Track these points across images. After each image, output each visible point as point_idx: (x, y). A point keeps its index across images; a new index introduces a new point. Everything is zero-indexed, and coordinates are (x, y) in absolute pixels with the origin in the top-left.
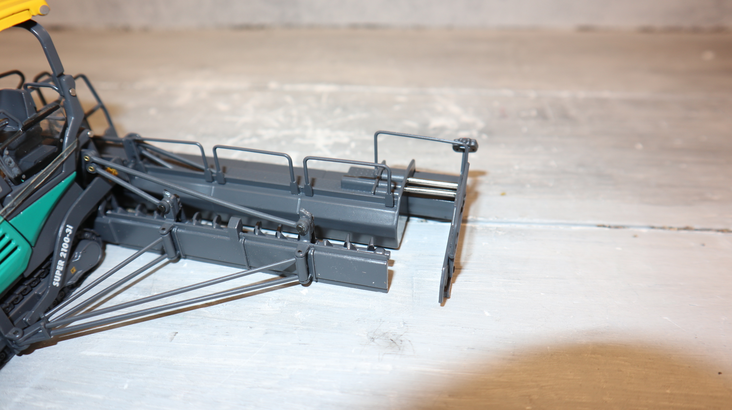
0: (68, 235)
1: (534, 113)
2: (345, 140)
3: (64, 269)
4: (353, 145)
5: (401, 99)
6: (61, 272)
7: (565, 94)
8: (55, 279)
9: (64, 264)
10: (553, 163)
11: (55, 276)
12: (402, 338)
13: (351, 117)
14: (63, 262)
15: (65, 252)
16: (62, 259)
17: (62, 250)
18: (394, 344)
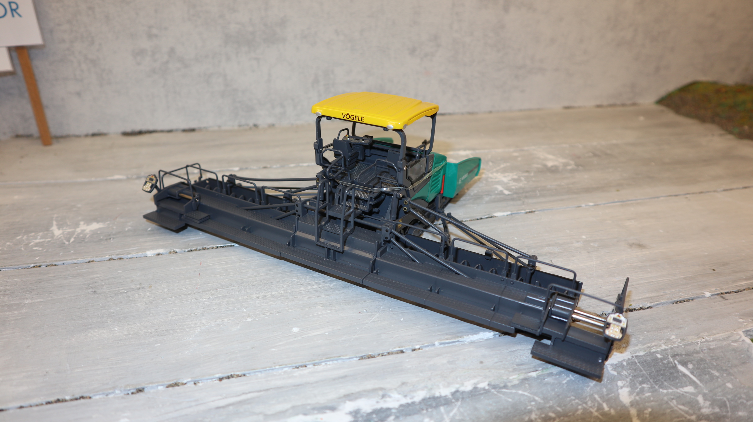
1: (591, 154)
2: (516, 177)
4: (523, 178)
5: (515, 154)
10: (625, 175)
12: (641, 243)
13: (502, 166)
18: (640, 246)
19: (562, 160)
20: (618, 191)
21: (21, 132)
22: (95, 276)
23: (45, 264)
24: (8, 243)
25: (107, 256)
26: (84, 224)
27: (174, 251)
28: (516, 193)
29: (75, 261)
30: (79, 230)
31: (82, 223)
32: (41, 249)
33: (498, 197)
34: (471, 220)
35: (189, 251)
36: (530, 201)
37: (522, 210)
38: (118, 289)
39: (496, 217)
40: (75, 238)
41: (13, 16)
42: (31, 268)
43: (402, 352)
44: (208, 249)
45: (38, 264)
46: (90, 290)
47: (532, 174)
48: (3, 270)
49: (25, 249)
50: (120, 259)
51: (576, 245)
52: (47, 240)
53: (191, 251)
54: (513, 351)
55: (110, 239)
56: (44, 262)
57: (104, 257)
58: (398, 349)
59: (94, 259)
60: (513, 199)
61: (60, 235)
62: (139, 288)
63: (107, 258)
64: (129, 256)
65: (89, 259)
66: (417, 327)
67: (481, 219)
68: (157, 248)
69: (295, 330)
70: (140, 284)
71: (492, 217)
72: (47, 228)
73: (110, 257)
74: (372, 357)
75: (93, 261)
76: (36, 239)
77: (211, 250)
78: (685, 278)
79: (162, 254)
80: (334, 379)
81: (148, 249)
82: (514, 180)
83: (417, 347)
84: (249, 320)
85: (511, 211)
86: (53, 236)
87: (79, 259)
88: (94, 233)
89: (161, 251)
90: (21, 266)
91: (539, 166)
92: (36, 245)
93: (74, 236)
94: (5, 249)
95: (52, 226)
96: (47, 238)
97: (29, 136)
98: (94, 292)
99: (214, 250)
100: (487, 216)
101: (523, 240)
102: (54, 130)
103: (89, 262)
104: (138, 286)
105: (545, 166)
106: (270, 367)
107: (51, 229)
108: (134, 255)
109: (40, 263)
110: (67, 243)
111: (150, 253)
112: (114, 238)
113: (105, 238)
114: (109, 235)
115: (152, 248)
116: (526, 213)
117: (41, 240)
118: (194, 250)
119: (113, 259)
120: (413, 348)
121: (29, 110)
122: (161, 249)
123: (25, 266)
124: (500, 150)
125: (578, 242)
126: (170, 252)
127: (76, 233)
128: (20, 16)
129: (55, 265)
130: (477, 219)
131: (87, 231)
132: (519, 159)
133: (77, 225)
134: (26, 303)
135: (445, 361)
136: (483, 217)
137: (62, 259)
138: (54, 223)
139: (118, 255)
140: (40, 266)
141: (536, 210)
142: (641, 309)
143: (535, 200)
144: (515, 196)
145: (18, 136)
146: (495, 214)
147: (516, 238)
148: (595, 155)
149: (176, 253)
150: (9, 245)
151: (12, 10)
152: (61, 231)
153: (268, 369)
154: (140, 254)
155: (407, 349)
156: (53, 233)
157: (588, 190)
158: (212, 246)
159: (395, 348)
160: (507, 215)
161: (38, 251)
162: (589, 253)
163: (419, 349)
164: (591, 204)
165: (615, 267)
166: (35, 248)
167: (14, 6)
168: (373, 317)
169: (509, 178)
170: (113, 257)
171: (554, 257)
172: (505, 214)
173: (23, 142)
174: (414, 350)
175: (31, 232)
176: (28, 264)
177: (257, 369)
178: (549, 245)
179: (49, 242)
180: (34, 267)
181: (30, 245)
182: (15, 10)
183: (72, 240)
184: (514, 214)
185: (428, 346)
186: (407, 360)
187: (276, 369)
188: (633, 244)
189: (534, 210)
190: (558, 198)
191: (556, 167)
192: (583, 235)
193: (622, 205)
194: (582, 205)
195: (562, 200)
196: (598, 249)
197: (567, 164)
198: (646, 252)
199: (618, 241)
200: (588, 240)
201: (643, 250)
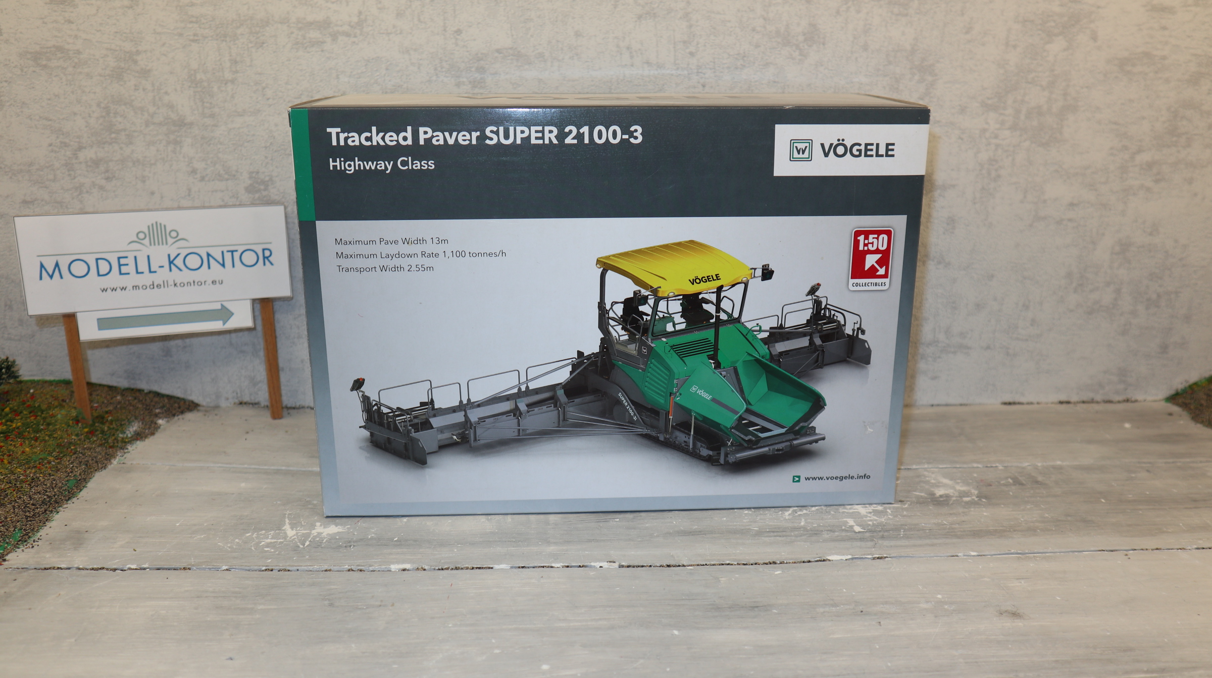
1: (1010, 480)
10: (1047, 515)
12: (1018, 612)
18: (1015, 615)
19: (961, 488)
21: (246, 399)
22: (332, 587)
23: (278, 568)
24: (237, 540)
25: (347, 566)
26: (321, 525)
27: (422, 568)
28: (870, 531)
29: (311, 568)
30: (314, 532)
31: (318, 524)
32: (272, 550)
33: (844, 534)
34: (795, 563)
35: (439, 569)
36: (886, 543)
37: (869, 555)
38: (357, 604)
39: (829, 560)
40: (310, 541)
41: (264, 264)
42: (263, 571)
44: (462, 569)
45: (270, 568)
46: (326, 602)
47: (907, 505)
48: (233, 570)
49: (255, 549)
50: (361, 571)
51: (924, 605)
52: (279, 541)
53: (442, 569)
55: (350, 546)
56: (276, 566)
57: (342, 567)
59: (332, 568)
60: (862, 539)
61: (293, 536)
62: (380, 606)
63: (346, 568)
64: (371, 569)
65: (326, 567)
67: (809, 562)
68: (403, 562)
69: (545, 667)
70: (382, 601)
71: (824, 560)
72: (279, 527)
73: (350, 567)
75: (330, 570)
76: (267, 538)
77: (465, 570)
78: (1057, 661)
79: (408, 570)
81: (393, 563)
82: (875, 512)
84: (497, 651)
85: (852, 555)
86: (285, 537)
87: (315, 566)
88: (332, 537)
89: (407, 566)
90: (252, 567)
91: (923, 494)
92: (268, 545)
93: (310, 539)
94: (234, 547)
95: (284, 524)
96: (280, 539)
97: (255, 404)
98: (331, 605)
99: (468, 570)
100: (818, 559)
101: (854, 593)
102: (287, 400)
103: (326, 571)
104: (378, 603)
105: (932, 494)
107: (283, 528)
108: (376, 567)
109: (272, 566)
110: (302, 546)
111: (394, 567)
112: (354, 546)
113: (345, 545)
114: (350, 542)
115: (398, 562)
116: (874, 559)
117: (273, 541)
118: (445, 569)
119: (353, 570)
121: (260, 371)
122: (408, 564)
123: (256, 568)
125: (927, 602)
126: (418, 568)
127: (312, 536)
128: (272, 264)
129: (289, 571)
130: (804, 562)
131: (324, 534)
133: (313, 526)
134: (259, 608)
136: (811, 560)
137: (296, 565)
138: (287, 521)
139: (358, 566)
140: (272, 570)
141: (888, 556)
143: (893, 543)
144: (868, 534)
145: (241, 403)
146: (829, 558)
147: (844, 590)
148: (1017, 482)
149: (425, 570)
150: (238, 543)
151: (264, 258)
152: (294, 532)
154: (384, 567)
156: (285, 533)
157: (977, 534)
158: (467, 566)
160: (846, 560)
161: (270, 552)
162: (936, 617)
164: (973, 553)
165: (963, 638)
166: (266, 549)
167: (267, 253)
170: (353, 567)
171: (886, 618)
172: (844, 558)
173: (248, 411)
175: (262, 530)
176: (260, 566)
178: (886, 603)
179: (281, 543)
180: (266, 570)
181: (261, 545)
182: (267, 258)
183: (307, 543)
184: (855, 558)
188: (1006, 611)
189: (885, 556)
190: (928, 541)
191: (947, 497)
192: (939, 594)
193: (1019, 558)
194: (959, 554)
195: (932, 545)
196: (952, 613)
197: (966, 494)
198: (1019, 623)
199: (985, 606)
200: (943, 600)
201: (1015, 620)
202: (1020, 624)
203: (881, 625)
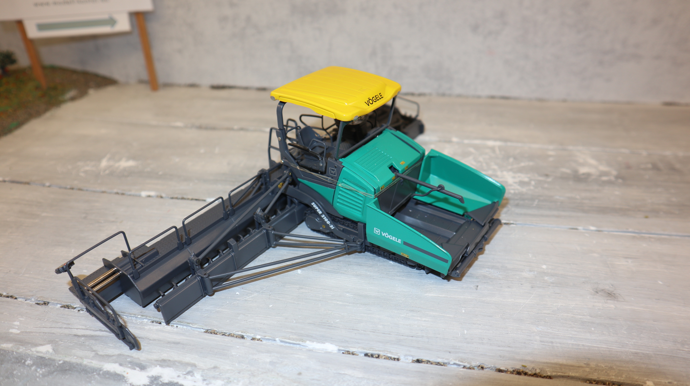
0: (330, 224)
1: (650, 166)
2: (526, 180)
3: (317, 211)
4: (533, 183)
5: (551, 153)
6: (316, 209)
7: (668, 153)
8: (315, 205)
9: (319, 213)
10: (674, 199)
11: (316, 206)
12: (614, 292)
13: (522, 164)
14: (320, 214)
15: (324, 217)
16: (322, 214)
17: (325, 218)
18: (610, 295)
19: (603, 168)
20: (646, 217)
25: (115, 190)
27: (161, 196)
29: (94, 190)
32: (84, 175)
35: (171, 198)
36: (518, 211)
40: (111, 171)
43: (243, 337)
44: (185, 199)
47: (550, 179)
49: (75, 173)
50: (122, 194)
51: (526, 274)
52: (93, 169)
53: (173, 198)
54: (341, 374)
57: (113, 191)
58: (240, 333)
59: (107, 190)
61: (103, 166)
62: (113, 222)
64: (129, 193)
66: (276, 317)
68: (152, 190)
73: (117, 191)
74: (214, 333)
75: (105, 192)
76: (87, 167)
79: (151, 197)
80: (169, 343)
81: (146, 191)
83: (258, 337)
86: (99, 166)
88: (124, 169)
89: (152, 193)
91: (568, 171)
92: (84, 172)
95: (105, 158)
99: (188, 201)
102: (162, 78)
103: (102, 192)
104: (113, 220)
105: (576, 172)
106: (135, 315)
107: (102, 160)
108: (132, 193)
110: (101, 174)
111: (144, 194)
112: (131, 176)
114: (131, 173)
117: (89, 168)
118: (175, 198)
119: (118, 193)
120: (254, 337)
124: (535, 146)
125: (530, 271)
126: (158, 196)
127: (114, 167)
129: (82, 190)
131: (122, 167)
132: (551, 159)
134: (42, 215)
135: (268, 360)
138: (108, 156)
139: (123, 190)
141: (514, 223)
142: (535, 376)
143: (524, 211)
148: (654, 168)
152: (106, 163)
153: (132, 315)
154: (138, 192)
155: (248, 336)
157: (603, 210)
159: (238, 331)
161: (81, 177)
162: (532, 287)
163: (259, 340)
164: (593, 228)
165: (549, 314)
166: (81, 174)
168: (249, 296)
169: (517, 180)
171: (485, 283)
174: (253, 339)
177: (125, 313)
178: (492, 267)
179: (93, 171)
183: (107, 172)
185: (269, 339)
186: (238, 347)
187: (138, 317)
188: (603, 290)
189: (512, 222)
190: (556, 213)
191: (588, 175)
192: (545, 264)
193: (634, 237)
194: (580, 228)
195: (558, 217)
196: (549, 286)
197: (605, 174)
198: (611, 305)
199: (584, 282)
200: (546, 271)
201: (608, 301)
202: (613, 306)
203: (477, 289)
